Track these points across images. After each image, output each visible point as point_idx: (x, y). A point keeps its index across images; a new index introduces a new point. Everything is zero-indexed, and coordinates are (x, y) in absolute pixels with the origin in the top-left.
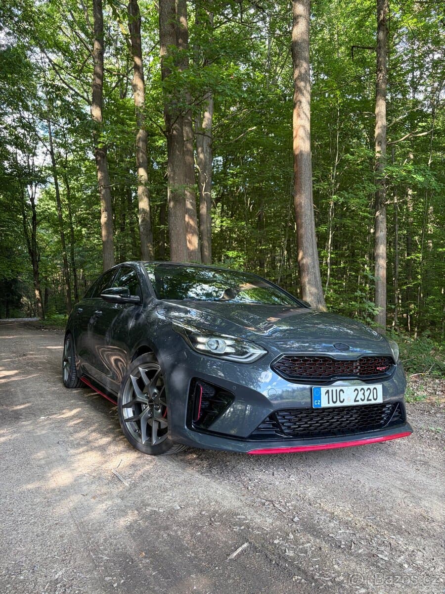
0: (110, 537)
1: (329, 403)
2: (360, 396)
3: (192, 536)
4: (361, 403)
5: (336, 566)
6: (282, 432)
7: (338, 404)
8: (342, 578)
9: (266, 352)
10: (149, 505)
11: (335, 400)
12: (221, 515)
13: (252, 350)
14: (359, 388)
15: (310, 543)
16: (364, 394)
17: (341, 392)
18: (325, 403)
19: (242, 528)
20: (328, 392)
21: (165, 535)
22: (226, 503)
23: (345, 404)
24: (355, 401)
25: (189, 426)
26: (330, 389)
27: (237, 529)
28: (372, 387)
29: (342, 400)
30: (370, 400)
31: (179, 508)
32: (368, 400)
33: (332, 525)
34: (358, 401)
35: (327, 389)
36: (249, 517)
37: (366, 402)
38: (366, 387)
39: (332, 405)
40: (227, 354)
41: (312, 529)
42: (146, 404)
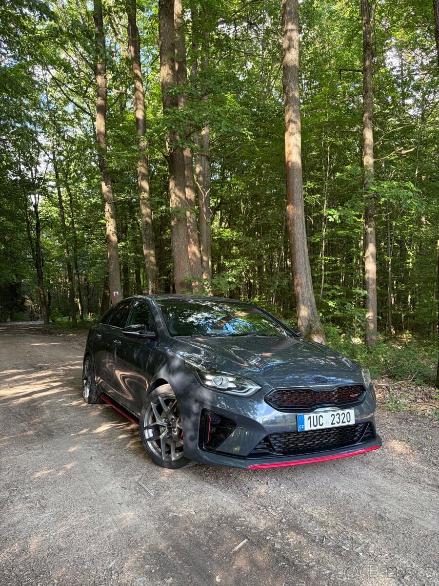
0: (145, 536)
1: (311, 427)
2: (336, 419)
3: (205, 535)
4: (337, 425)
5: (310, 555)
6: (274, 450)
7: (318, 427)
8: (314, 563)
9: (261, 388)
10: (171, 511)
11: (315, 424)
12: (227, 518)
13: (249, 387)
14: (335, 413)
15: (293, 538)
16: (339, 418)
17: (321, 418)
18: (307, 427)
19: (243, 528)
20: (310, 418)
21: (185, 534)
22: (230, 508)
23: (324, 427)
24: (332, 424)
25: (201, 448)
26: (311, 415)
27: (238, 529)
28: (346, 411)
29: (321, 424)
30: (345, 422)
31: (194, 513)
32: (343, 422)
33: (310, 524)
34: (334, 424)
35: (310, 415)
36: (248, 520)
37: (341, 424)
38: (340, 412)
39: (313, 428)
40: (229, 389)
41: (295, 527)
42: (164, 427)
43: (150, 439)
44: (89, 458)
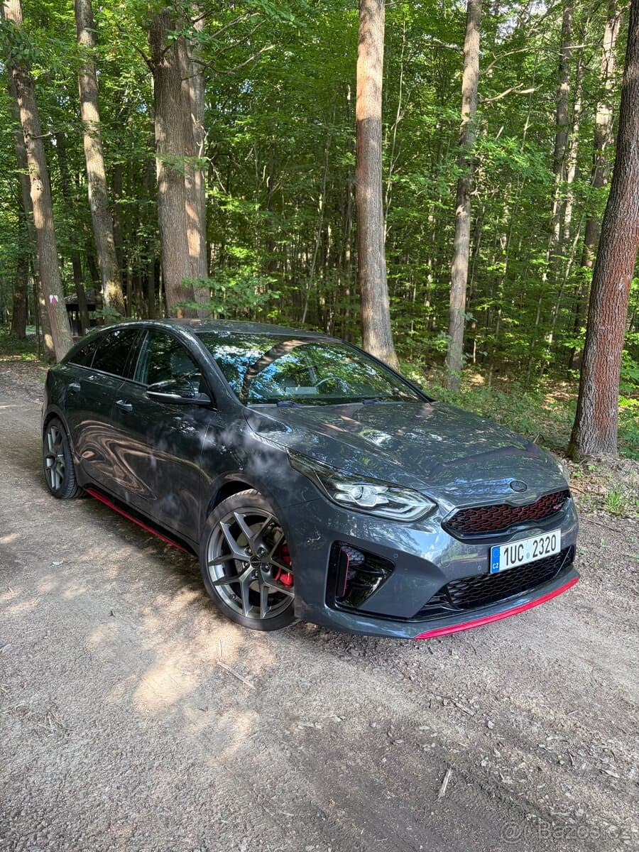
0: (276, 779)
1: (507, 564)
2: (539, 549)
3: (378, 765)
4: (540, 557)
5: (568, 794)
6: (451, 604)
7: (518, 564)
8: (581, 811)
9: (433, 505)
10: (297, 718)
11: (513, 560)
12: (398, 727)
13: (413, 503)
14: (538, 539)
15: (526, 762)
16: (542, 545)
17: (521, 548)
18: (504, 565)
19: (433, 745)
20: (507, 550)
21: (344, 767)
22: (394, 707)
23: (525, 561)
24: (534, 556)
25: (331, 605)
26: (509, 546)
27: (427, 748)
28: (550, 534)
29: (520, 558)
30: (549, 551)
31: (339, 720)
32: (546, 552)
33: (535, 729)
34: (537, 555)
35: (506, 547)
36: (434, 727)
37: (544, 555)
38: (544, 536)
39: (511, 566)
40: (378, 507)
41: (515, 739)
42: (245, 562)
43: (220, 582)
44: (107, 613)
